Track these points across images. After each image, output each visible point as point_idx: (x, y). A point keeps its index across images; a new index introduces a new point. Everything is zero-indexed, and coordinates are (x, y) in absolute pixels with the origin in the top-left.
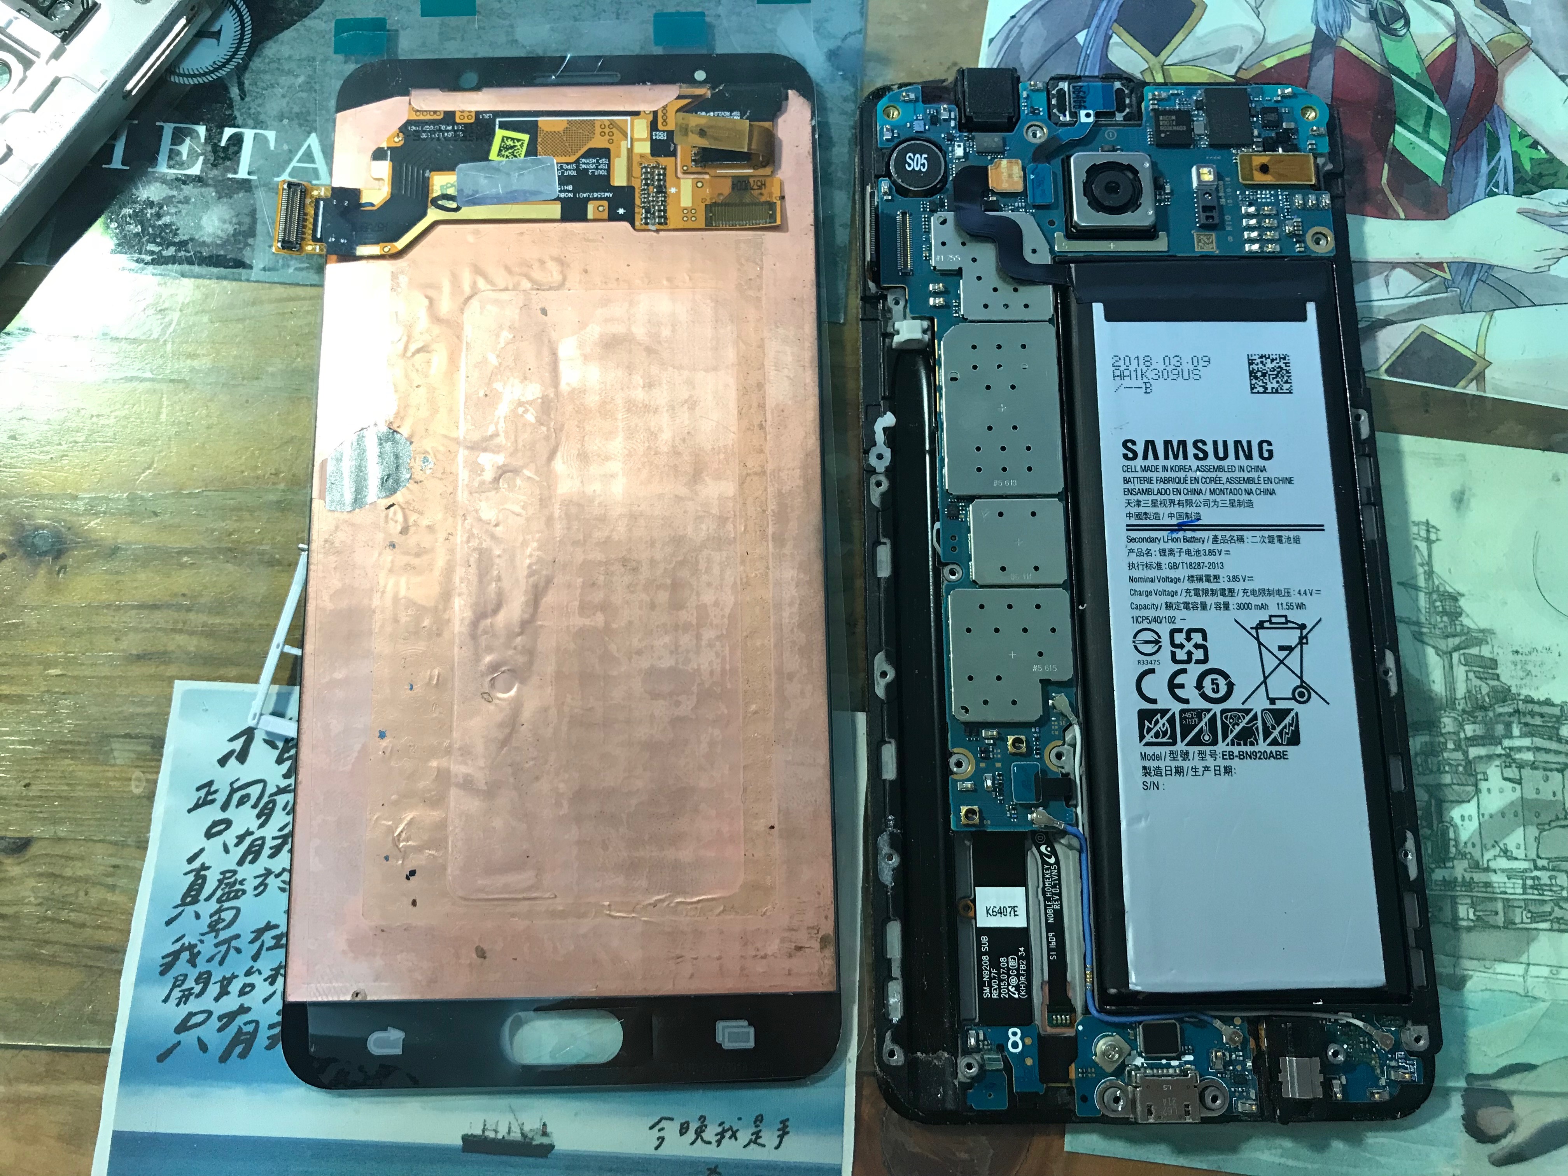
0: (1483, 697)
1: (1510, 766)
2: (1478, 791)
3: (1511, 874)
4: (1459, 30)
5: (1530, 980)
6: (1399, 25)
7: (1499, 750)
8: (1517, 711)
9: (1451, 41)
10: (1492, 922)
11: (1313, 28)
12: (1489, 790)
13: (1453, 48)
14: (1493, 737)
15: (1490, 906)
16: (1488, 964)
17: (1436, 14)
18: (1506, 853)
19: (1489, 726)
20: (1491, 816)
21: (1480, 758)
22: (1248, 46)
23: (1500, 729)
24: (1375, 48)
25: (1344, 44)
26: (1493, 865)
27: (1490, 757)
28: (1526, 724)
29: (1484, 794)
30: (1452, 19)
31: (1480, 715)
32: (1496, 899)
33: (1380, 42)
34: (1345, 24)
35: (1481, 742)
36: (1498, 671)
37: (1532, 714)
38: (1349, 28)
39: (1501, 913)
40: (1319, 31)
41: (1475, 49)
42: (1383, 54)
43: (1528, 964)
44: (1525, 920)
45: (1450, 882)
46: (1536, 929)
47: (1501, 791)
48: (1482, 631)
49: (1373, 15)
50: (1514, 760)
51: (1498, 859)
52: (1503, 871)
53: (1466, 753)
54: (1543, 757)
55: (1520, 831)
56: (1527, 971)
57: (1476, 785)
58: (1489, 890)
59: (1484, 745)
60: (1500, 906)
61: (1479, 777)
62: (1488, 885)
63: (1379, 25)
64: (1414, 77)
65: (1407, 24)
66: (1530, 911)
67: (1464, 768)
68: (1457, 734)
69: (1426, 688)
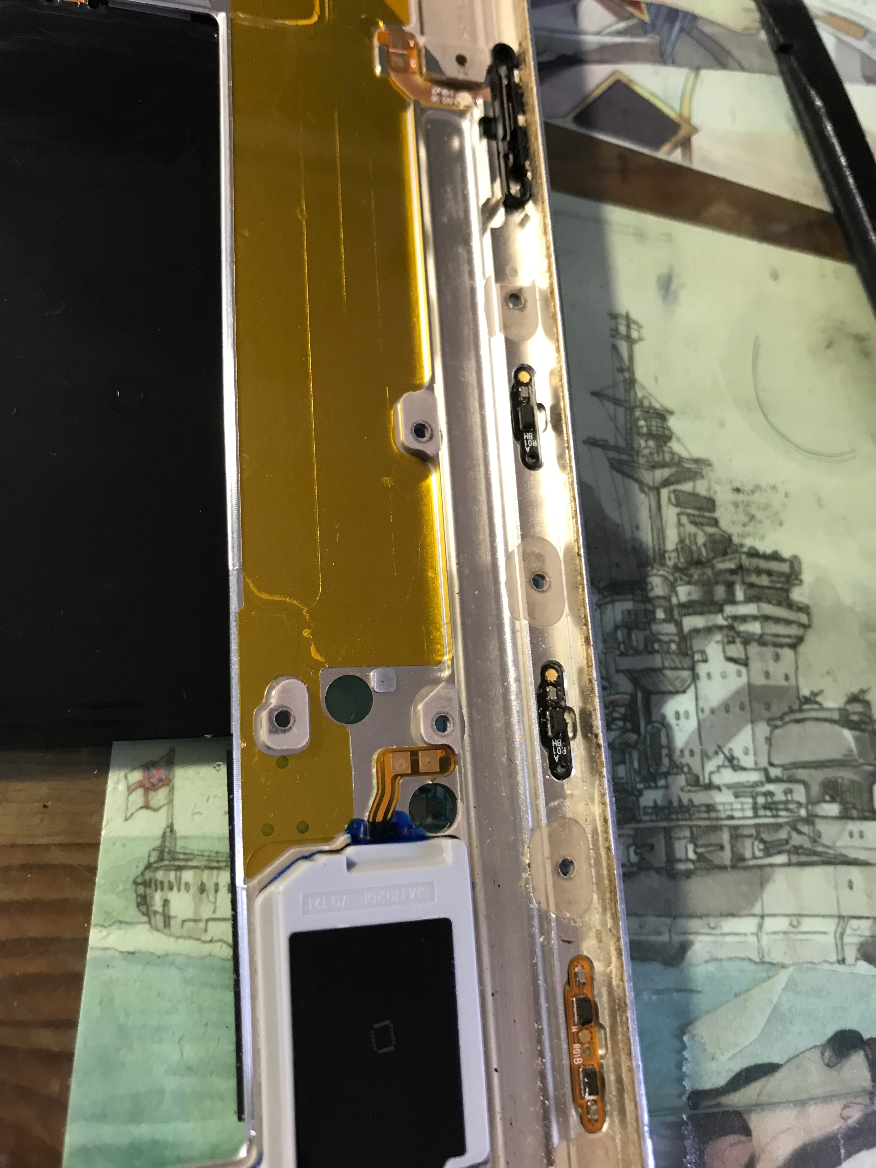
0: (699, 550)
1: (733, 642)
2: (695, 677)
3: (738, 790)
5: (765, 939)
7: (720, 620)
8: (740, 567)
10: (717, 862)
12: (709, 675)
14: (714, 603)
15: (713, 838)
16: (712, 922)
18: (732, 763)
19: (708, 586)
20: (713, 711)
21: (696, 631)
23: (720, 592)
26: (717, 780)
27: (709, 630)
28: (752, 585)
29: (703, 682)
31: (696, 573)
32: (720, 828)
35: (698, 609)
36: (717, 515)
37: (759, 572)
39: (728, 847)
43: (762, 917)
44: (759, 854)
45: (663, 808)
46: (771, 865)
47: (724, 676)
48: (697, 461)
50: (739, 634)
51: (723, 770)
52: (729, 787)
53: (679, 625)
54: (773, 628)
55: (747, 730)
56: (760, 927)
57: (693, 669)
58: (713, 815)
59: (702, 613)
60: (725, 837)
61: (697, 657)
62: (710, 808)
66: (762, 841)
67: (678, 645)
68: (667, 599)
69: (628, 536)
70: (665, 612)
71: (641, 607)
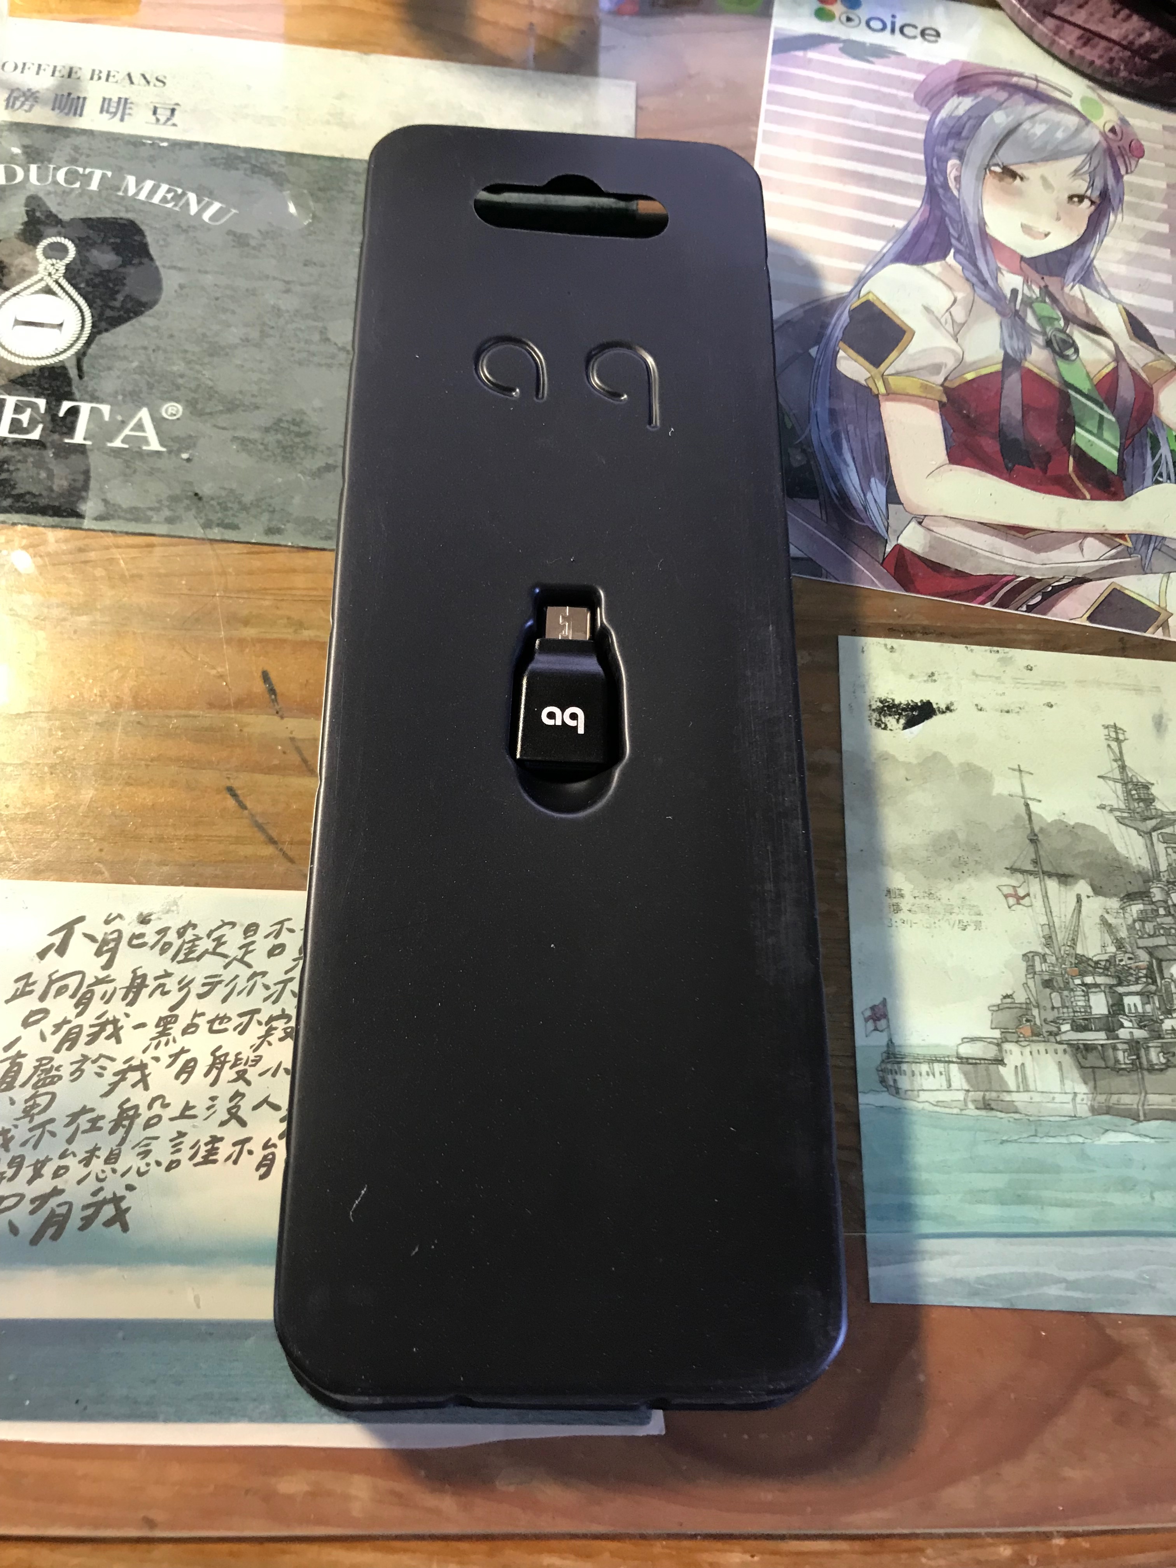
4: (1118, 356)
6: (1070, 352)
9: (1112, 365)
11: (1002, 353)
13: (1116, 369)
17: (1099, 345)
22: (951, 363)
24: (1052, 369)
25: (1027, 365)
30: (1113, 349)
33: (1056, 364)
34: (1026, 351)
38: (1031, 352)
40: (1006, 354)
41: (1133, 372)
42: (1059, 374)
49: (1049, 344)
63: (1054, 351)
64: (1086, 391)
65: (1077, 351)
68: (1166, 902)
69: (1134, 864)
70: (1165, 909)
71: (1149, 907)
